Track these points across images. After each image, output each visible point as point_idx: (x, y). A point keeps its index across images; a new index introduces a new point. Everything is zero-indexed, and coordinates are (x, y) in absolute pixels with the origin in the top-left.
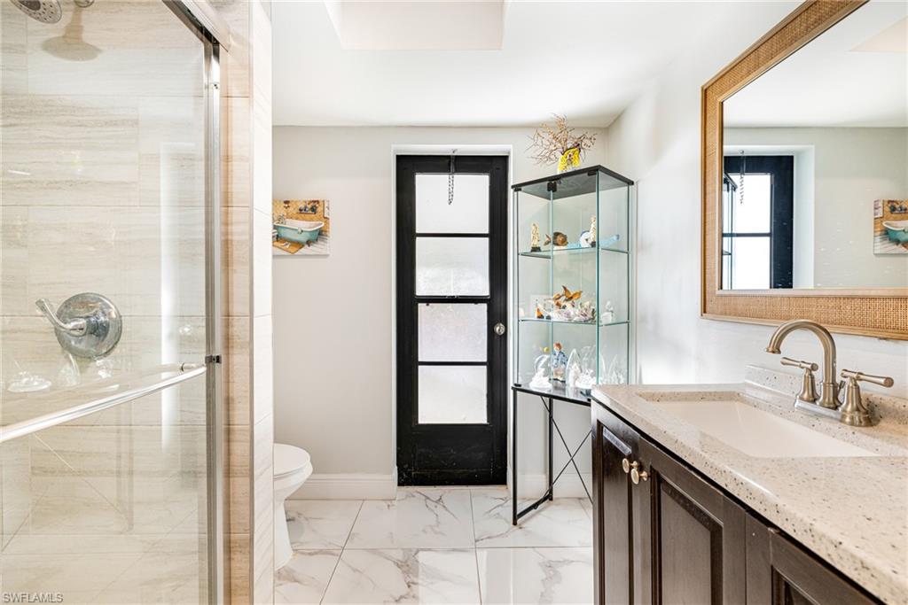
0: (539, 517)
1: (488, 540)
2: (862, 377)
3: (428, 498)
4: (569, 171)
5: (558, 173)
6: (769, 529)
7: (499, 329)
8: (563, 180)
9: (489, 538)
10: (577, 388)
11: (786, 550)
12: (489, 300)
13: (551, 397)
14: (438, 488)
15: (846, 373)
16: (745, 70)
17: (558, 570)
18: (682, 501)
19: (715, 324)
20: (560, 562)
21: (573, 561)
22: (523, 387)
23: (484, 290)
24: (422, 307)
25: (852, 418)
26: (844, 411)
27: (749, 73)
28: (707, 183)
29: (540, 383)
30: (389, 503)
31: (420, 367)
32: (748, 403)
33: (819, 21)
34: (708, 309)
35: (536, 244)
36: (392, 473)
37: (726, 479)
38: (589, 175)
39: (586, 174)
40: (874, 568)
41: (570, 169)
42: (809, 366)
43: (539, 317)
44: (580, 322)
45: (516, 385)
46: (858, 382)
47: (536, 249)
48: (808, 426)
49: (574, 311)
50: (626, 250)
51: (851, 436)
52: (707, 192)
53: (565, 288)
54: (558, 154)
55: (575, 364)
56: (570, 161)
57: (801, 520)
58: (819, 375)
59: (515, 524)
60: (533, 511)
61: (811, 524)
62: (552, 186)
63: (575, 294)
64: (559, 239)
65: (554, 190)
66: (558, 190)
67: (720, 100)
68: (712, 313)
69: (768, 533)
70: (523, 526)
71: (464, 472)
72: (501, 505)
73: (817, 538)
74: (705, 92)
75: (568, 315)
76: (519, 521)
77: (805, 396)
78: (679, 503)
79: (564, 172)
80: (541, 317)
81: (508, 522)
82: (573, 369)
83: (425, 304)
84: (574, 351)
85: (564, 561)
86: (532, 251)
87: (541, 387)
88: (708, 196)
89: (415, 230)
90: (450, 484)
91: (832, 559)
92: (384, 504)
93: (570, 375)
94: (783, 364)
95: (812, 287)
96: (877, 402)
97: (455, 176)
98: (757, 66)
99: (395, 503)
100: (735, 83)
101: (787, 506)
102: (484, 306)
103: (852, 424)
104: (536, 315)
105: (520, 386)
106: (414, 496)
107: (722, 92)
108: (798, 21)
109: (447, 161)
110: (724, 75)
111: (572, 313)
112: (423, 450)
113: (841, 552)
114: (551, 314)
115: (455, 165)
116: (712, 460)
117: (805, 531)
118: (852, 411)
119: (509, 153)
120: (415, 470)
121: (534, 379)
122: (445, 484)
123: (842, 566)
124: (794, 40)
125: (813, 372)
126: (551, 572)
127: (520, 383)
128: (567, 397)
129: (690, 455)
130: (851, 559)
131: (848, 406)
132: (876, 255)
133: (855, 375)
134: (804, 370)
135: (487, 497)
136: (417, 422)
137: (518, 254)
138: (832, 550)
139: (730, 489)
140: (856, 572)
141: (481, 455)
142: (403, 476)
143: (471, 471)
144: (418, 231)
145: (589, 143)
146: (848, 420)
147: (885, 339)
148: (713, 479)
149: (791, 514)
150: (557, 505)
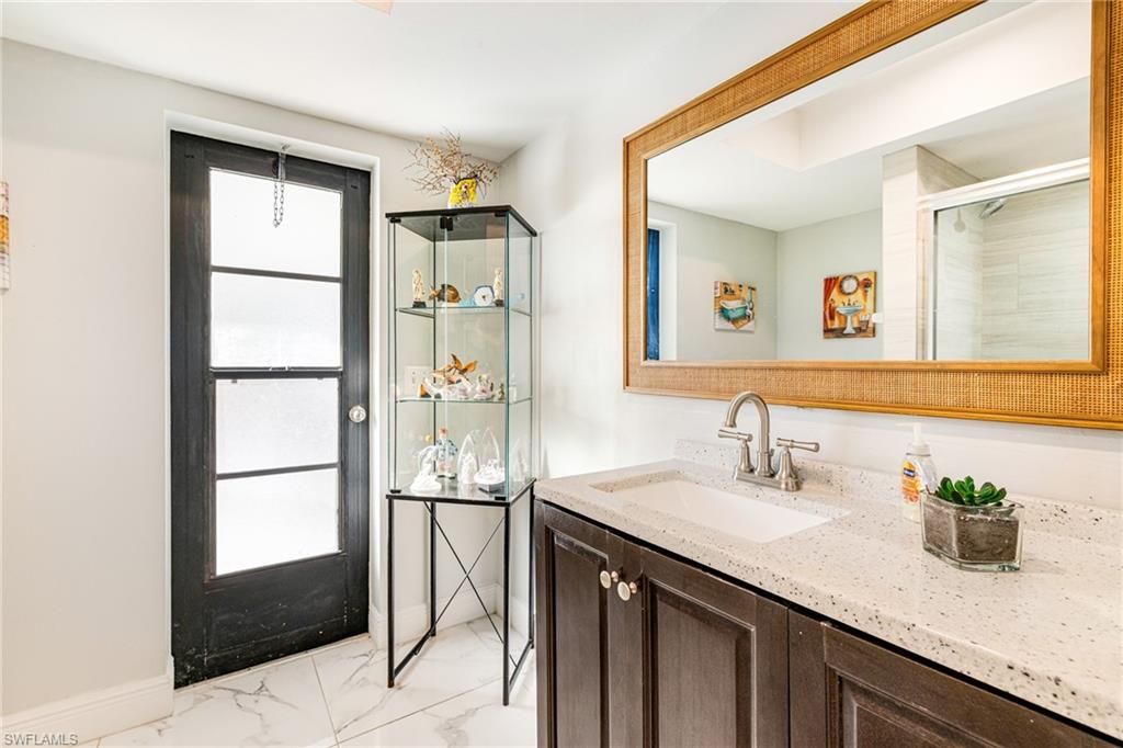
0: (422, 663)
1: (355, 723)
2: (795, 444)
3: (238, 692)
4: (464, 206)
5: (450, 207)
6: (822, 623)
7: (357, 414)
8: (460, 218)
9: (355, 720)
10: (473, 485)
11: (845, 643)
12: (342, 373)
13: (434, 500)
14: (254, 670)
15: (781, 442)
16: (671, 133)
17: (461, 728)
18: (690, 610)
19: (637, 398)
20: (461, 716)
21: (477, 709)
22: (402, 494)
23: (334, 359)
24: (222, 386)
25: (787, 484)
26: (780, 478)
27: (676, 135)
28: (630, 245)
29: (425, 483)
30: (160, 725)
31: (219, 483)
32: (690, 481)
33: (745, 100)
34: (631, 382)
35: (420, 297)
36: (164, 672)
37: (761, 577)
38: (496, 216)
39: (493, 214)
40: (955, 644)
41: (465, 205)
42: (746, 437)
43: (423, 396)
44: (481, 401)
45: (392, 491)
46: (790, 450)
47: (419, 304)
48: (752, 497)
49: (473, 386)
50: (528, 311)
51: (793, 502)
52: (630, 254)
53: (454, 357)
54: (447, 182)
55: (470, 454)
56: (465, 195)
57: (865, 608)
58: (755, 446)
59: (391, 685)
60: (415, 657)
61: (877, 611)
62: (445, 223)
63: (469, 366)
64: (447, 293)
65: (450, 229)
66: (455, 229)
67: (645, 157)
68: (637, 386)
69: (821, 628)
70: (402, 684)
71: (300, 633)
72: (366, 665)
73: (885, 625)
74: (627, 145)
75: (464, 391)
76: (396, 680)
77: (743, 467)
78: (686, 612)
79: (459, 207)
80: (425, 395)
81: (382, 687)
82: (466, 460)
83: (230, 381)
84: (469, 438)
85: (467, 712)
86: (414, 307)
87: (428, 489)
88: (630, 259)
89: (208, 260)
90: (276, 657)
91: (904, 643)
92: (151, 731)
93: (464, 468)
94: (720, 436)
95: (675, 359)
96: (799, 466)
97: (286, 185)
98: (684, 131)
99: (170, 721)
100: (661, 143)
101: (844, 596)
102: (334, 382)
103: (787, 489)
104: (419, 393)
105: (399, 492)
106: (209, 697)
107: (646, 150)
108: (725, 95)
109: (271, 160)
110: (648, 132)
111: (469, 389)
112: (225, 617)
113: (913, 634)
114: (441, 391)
115: (286, 169)
116: (737, 557)
117: (870, 619)
118: (787, 477)
119: (372, 168)
120: (210, 653)
121: (416, 479)
122: (269, 660)
123: (918, 648)
124: (723, 112)
125: (748, 443)
126: (455, 736)
127: (397, 488)
128: (460, 497)
129: (705, 555)
130: (927, 640)
131: (782, 474)
132: (717, 330)
133: (789, 444)
134: (741, 441)
135: (342, 658)
136: (214, 573)
137: (396, 310)
138: (905, 634)
139: (766, 587)
140: (935, 651)
141: (329, 599)
142: (185, 669)
143: (311, 628)
144: (215, 261)
145: (491, 176)
146: (783, 486)
147: (802, 407)
148: (741, 579)
149: (850, 604)
150: (444, 639)
